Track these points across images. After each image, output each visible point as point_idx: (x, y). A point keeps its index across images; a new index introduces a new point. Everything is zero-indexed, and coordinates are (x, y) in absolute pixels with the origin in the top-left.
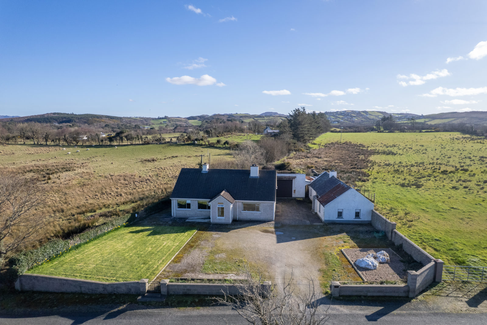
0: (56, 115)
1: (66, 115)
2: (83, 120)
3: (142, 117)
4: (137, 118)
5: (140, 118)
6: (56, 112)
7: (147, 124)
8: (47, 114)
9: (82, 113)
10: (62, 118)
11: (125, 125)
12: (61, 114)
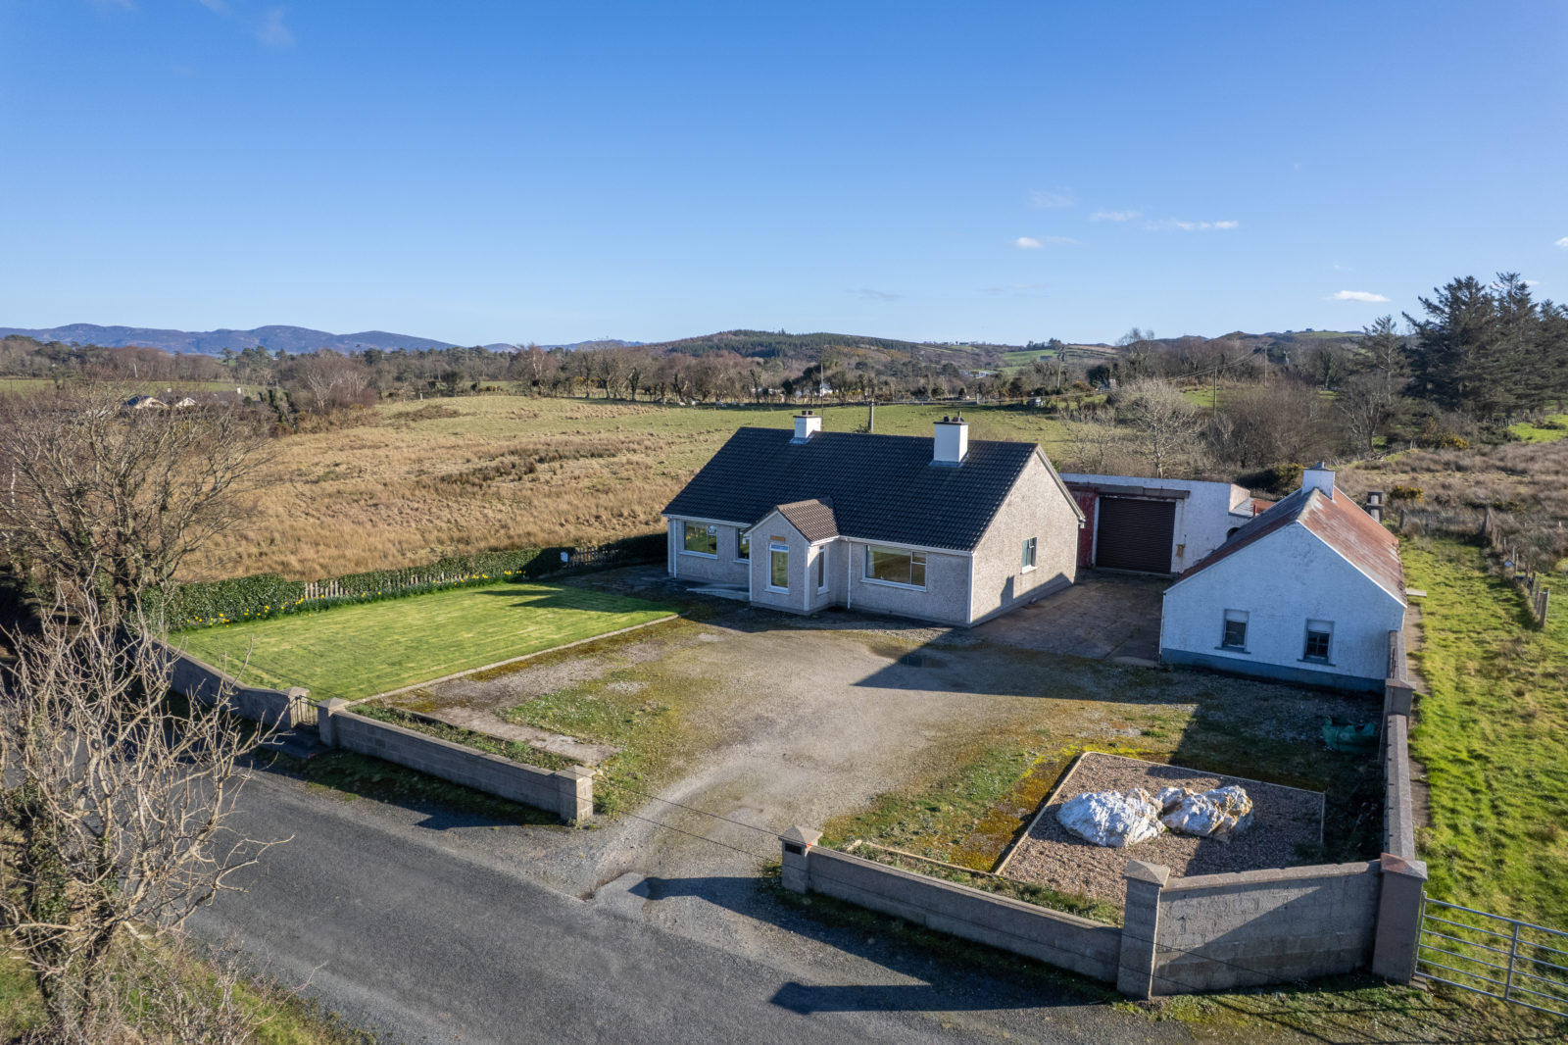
0: (741, 338)
1: (764, 339)
2: (807, 352)
3: (980, 342)
4: (962, 347)
5: (973, 345)
6: (743, 328)
7: (989, 364)
8: (720, 333)
9: (806, 332)
10: (753, 345)
11: (913, 366)
12: (753, 333)
